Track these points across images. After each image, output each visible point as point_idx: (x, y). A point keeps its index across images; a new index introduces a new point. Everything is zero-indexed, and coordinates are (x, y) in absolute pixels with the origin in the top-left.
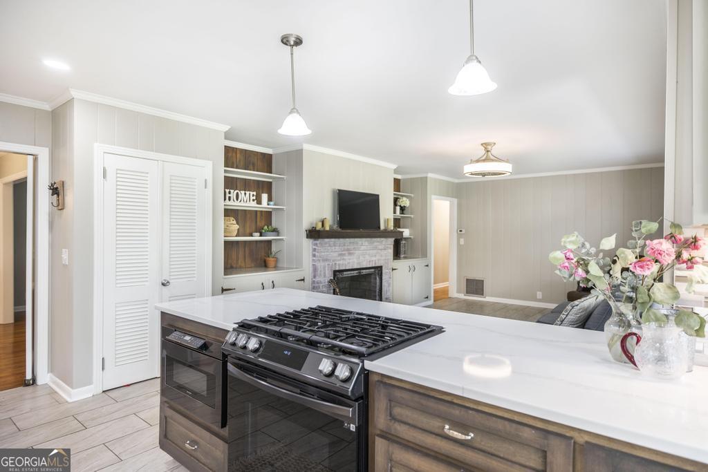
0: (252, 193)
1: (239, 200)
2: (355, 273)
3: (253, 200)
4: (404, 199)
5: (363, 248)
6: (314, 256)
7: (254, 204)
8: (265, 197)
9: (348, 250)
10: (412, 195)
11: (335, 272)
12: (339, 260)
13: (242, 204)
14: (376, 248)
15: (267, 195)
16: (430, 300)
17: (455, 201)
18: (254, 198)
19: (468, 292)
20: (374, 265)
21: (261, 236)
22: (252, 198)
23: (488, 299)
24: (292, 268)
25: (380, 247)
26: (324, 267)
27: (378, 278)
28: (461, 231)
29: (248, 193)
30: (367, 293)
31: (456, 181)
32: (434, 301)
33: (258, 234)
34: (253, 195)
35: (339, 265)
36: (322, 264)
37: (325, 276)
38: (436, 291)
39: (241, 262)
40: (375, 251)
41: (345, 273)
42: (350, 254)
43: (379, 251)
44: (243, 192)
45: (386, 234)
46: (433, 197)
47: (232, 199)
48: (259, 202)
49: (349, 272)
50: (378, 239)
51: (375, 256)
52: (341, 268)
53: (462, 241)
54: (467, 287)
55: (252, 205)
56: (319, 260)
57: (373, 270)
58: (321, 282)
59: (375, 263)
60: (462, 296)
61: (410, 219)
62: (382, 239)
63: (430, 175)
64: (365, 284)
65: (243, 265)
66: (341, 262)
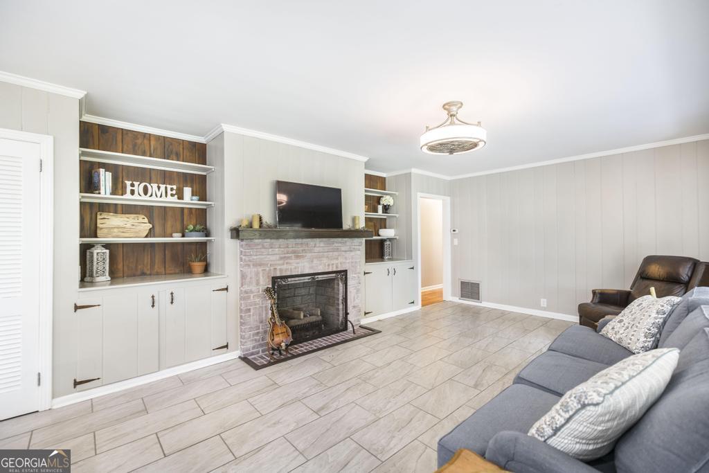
0: (169, 187)
1: (149, 194)
2: (306, 279)
3: (172, 195)
4: (388, 197)
5: (317, 249)
6: (241, 259)
7: (175, 199)
8: (187, 191)
9: (294, 252)
10: (397, 193)
11: (274, 279)
12: (279, 265)
13: (154, 198)
14: (337, 250)
15: (190, 189)
16: (417, 305)
17: (448, 199)
18: (174, 192)
19: (463, 296)
20: (335, 269)
21: (183, 236)
22: (169, 192)
23: (484, 304)
24: (219, 275)
25: (343, 249)
26: (257, 274)
27: (341, 284)
28: (454, 231)
29: (163, 187)
30: (331, 300)
31: (448, 178)
32: (423, 306)
33: (180, 235)
34: (172, 189)
35: (281, 270)
36: (255, 269)
37: (258, 284)
38: (424, 295)
39: (157, 267)
40: (336, 253)
41: (289, 279)
42: (297, 257)
43: (343, 253)
44: (155, 186)
45: (353, 234)
46: (419, 194)
47: (136, 192)
48: (181, 197)
49: (297, 279)
50: (340, 240)
51: (337, 259)
52: (284, 274)
53: (456, 242)
54: (462, 291)
55: (171, 201)
56: (249, 265)
57: (334, 275)
58: (251, 292)
59: (337, 267)
60: (457, 300)
61: (395, 219)
62: (346, 239)
63: (414, 171)
64: (330, 290)
65: (162, 270)
66: (285, 267)
